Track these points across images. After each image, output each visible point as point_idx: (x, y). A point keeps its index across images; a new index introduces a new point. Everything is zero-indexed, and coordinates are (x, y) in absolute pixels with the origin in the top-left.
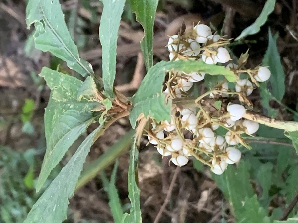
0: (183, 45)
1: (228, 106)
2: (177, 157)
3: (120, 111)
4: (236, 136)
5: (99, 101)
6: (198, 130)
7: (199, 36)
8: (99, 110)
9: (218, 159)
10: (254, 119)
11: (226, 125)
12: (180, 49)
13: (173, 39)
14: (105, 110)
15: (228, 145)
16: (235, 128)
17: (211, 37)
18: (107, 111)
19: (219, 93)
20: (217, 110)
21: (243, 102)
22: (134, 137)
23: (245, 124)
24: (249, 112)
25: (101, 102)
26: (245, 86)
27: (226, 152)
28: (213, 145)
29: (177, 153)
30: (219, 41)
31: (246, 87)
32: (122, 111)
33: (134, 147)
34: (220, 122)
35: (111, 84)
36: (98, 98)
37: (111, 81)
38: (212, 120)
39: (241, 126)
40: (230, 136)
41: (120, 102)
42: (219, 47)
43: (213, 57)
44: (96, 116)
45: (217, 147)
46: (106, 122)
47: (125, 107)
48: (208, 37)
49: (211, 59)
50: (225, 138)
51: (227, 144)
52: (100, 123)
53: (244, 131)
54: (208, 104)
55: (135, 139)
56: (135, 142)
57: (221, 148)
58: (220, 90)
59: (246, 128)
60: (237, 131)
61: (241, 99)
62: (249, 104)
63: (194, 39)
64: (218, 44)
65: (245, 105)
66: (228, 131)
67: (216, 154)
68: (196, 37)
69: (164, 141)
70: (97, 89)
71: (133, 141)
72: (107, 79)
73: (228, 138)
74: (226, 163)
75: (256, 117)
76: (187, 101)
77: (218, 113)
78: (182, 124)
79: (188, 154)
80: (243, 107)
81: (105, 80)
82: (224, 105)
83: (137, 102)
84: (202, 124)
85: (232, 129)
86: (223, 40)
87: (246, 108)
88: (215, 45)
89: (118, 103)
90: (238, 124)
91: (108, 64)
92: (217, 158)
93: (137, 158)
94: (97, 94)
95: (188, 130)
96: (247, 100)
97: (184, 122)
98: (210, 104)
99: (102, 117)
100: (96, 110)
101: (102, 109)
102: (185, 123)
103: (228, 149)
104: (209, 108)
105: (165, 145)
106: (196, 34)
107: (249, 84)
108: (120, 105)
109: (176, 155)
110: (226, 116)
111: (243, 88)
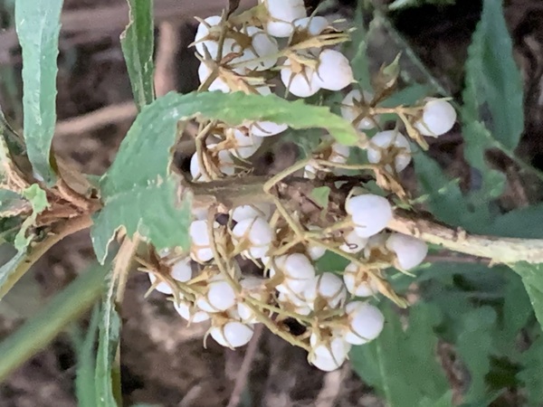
0: (233, 41)
1: (348, 199)
2: (223, 326)
3: (71, 216)
4: (370, 274)
5: (14, 190)
6: (273, 258)
7: (275, 20)
8: (15, 214)
9: (326, 333)
10: (413, 232)
11: (345, 248)
12: (224, 54)
13: (209, 26)
14: (31, 212)
15: (350, 298)
16: (367, 254)
17: (303, 23)
18: (34, 215)
19: (325, 167)
20: (320, 209)
21: (385, 190)
22: (109, 281)
23: (394, 244)
24: (401, 213)
25: (19, 192)
26: (391, 148)
27: (346, 316)
28: (311, 296)
29: (225, 315)
30: (322, 33)
31: (392, 151)
32: (76, 215)
33: (108, 306)
34: (329, 239)
35: (44, 147)
36: (12, 182)
37: (45, 140)
38: (307, 236)
39: (382, 249)
40: (355, 274)
41: (71, 191)
42: (324, 48)
43: (308, 75)
44: (10, 228)
45: (322, 302)
46: (34, 244)
47: (83, 205)
48: (297, 24)
49: (303, 79)
50: (341, 277)
51: (349, 294)
52: (17, 247)
53: (389, 262)
54: (296, 195)
55: (112, 285)
56: (110, 294)
57: (334, 304)
58: (326, 158)
59: (395, 254)
60: (371, 261)
61: (381, 182)
62: (401, 193)
63: (261, 27)
64: (321, 40)
65: (390, 196)
66: (350, 262)
67: (320, 321)
68: (266, 22)
69: (191, 286)
70: (9, 160)
71: (107, 290)
72: (36, 133)
73: (350, 280)
74: (345, 344)
75: (419, 227)
76: (244, 188)
77: (324, 219)
78: (235, 242)
79: (251, 318)
80: (386, 201)
81: (31, 136)
82: (337, 196)
83: (111, 195)
84: (285, 243)
85: (360, 256)
86: (334, 32)
87: (393, 203)
88: (314, 44)
89: (64, 194)
90: (376, 245)
91: (38, 95)
92: (321, 329)
93: (116, 333)
94: (9, 172)
95: (249, 257)
96: (395, 185)
97: (238, 239)
98: (302, 195)
99: (22, 232)
100: (8, 214)
101: (24, 209)
102: (242, 241)
103: (349, 308)
104: (300, 205)
105: (193, 296)
106: (268, 14)
107: (400, 142)
108: (69, 198)
109: (221, 320)
110: (343, 225)
111: (386, 153)
